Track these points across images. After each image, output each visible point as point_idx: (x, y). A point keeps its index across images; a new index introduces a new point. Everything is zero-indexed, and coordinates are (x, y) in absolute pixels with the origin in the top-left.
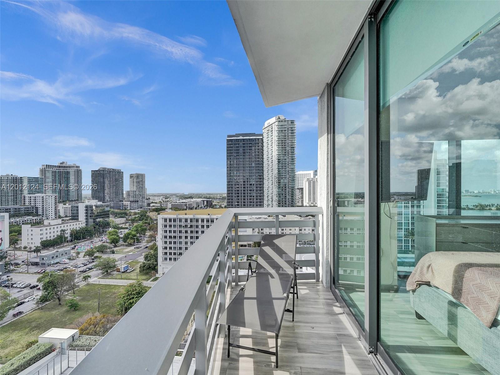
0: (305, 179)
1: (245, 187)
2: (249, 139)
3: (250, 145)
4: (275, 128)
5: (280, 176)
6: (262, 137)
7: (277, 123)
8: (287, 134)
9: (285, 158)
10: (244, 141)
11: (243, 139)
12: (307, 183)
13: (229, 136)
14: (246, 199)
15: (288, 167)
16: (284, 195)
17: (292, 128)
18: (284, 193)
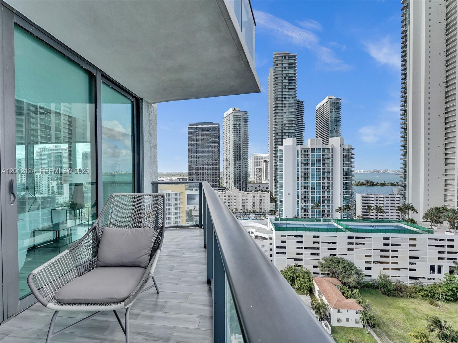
0: (263, 161)
1: (203, 167)
2: (207, 127)
3: (208, 132)
4: (232, 118)
5: (236, 158)
6: (217, 126)
7: (233, 114)
8: (241, 123)
9: (240, 143)
10: (202, 129)
11: (202, 127)
12: (265, 164)
13: (190, 125)
14: (204, 178)
15: (242, 151)
16: (239, 174)
17: (245, 118)
18: (239, 172)
